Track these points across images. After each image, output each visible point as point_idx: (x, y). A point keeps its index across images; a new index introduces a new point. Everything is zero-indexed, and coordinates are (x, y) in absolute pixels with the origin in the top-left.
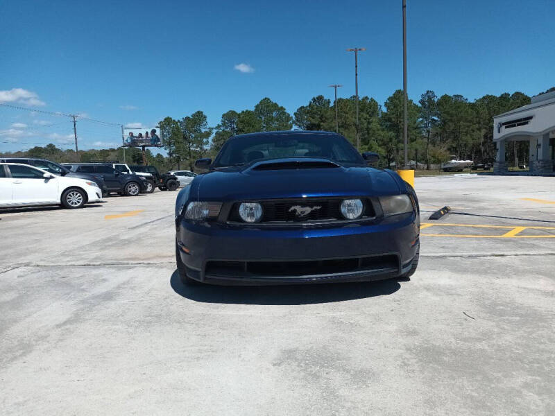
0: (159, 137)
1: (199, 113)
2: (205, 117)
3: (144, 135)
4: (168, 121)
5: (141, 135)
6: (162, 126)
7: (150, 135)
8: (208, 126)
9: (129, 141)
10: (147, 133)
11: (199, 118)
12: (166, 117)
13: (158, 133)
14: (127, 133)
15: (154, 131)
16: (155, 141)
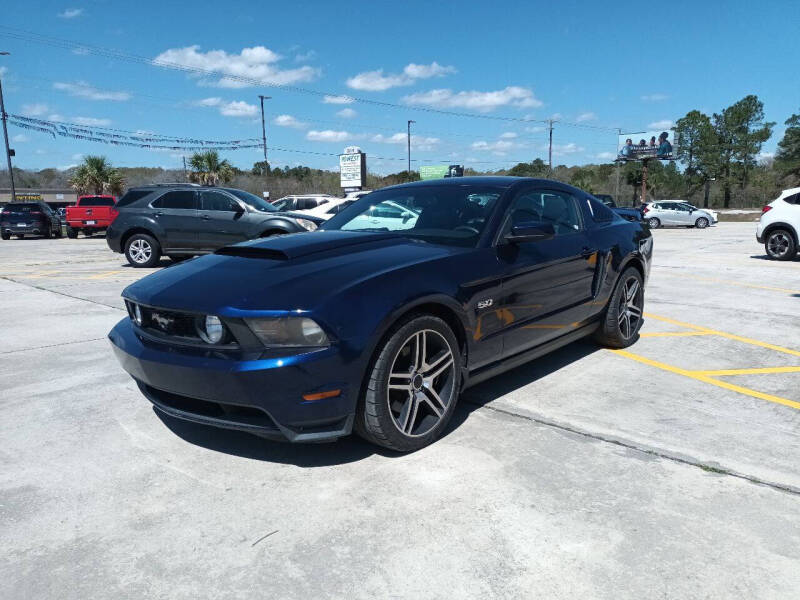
0: (672, 144)
1: (751, 99)
2: (761, 105)
3: (648, 141)
4: (694, 116)
5: (643, 142)
6: (681, 127)
7: (657, 142)
8: (763, 122)
9: (625, 152)
10: (653, 139)
11: (748, 108)
12: (691, 110)
13: (671, 138)
14: (623, 140)
15: (664, 136)
16: (664, 151)
